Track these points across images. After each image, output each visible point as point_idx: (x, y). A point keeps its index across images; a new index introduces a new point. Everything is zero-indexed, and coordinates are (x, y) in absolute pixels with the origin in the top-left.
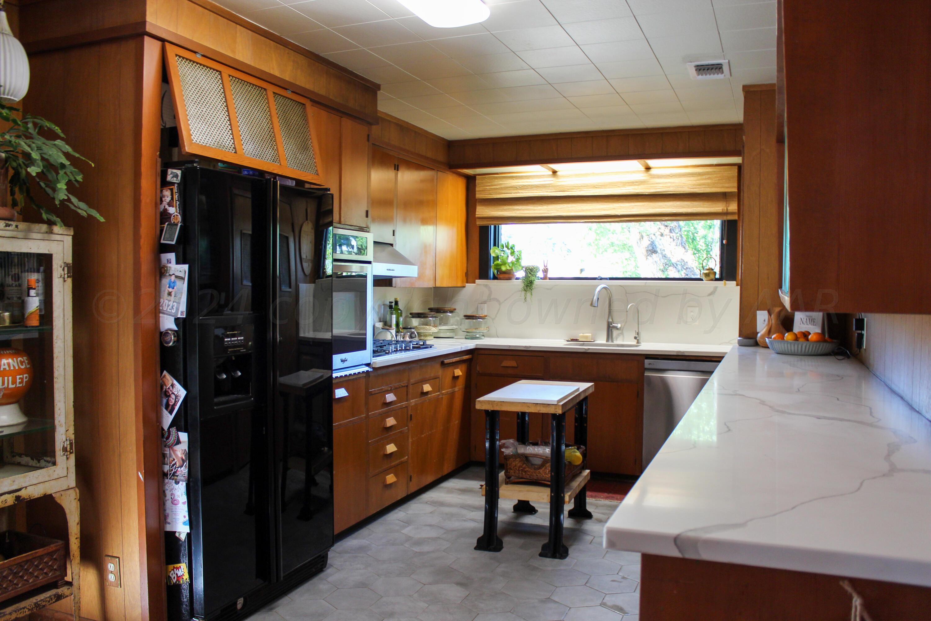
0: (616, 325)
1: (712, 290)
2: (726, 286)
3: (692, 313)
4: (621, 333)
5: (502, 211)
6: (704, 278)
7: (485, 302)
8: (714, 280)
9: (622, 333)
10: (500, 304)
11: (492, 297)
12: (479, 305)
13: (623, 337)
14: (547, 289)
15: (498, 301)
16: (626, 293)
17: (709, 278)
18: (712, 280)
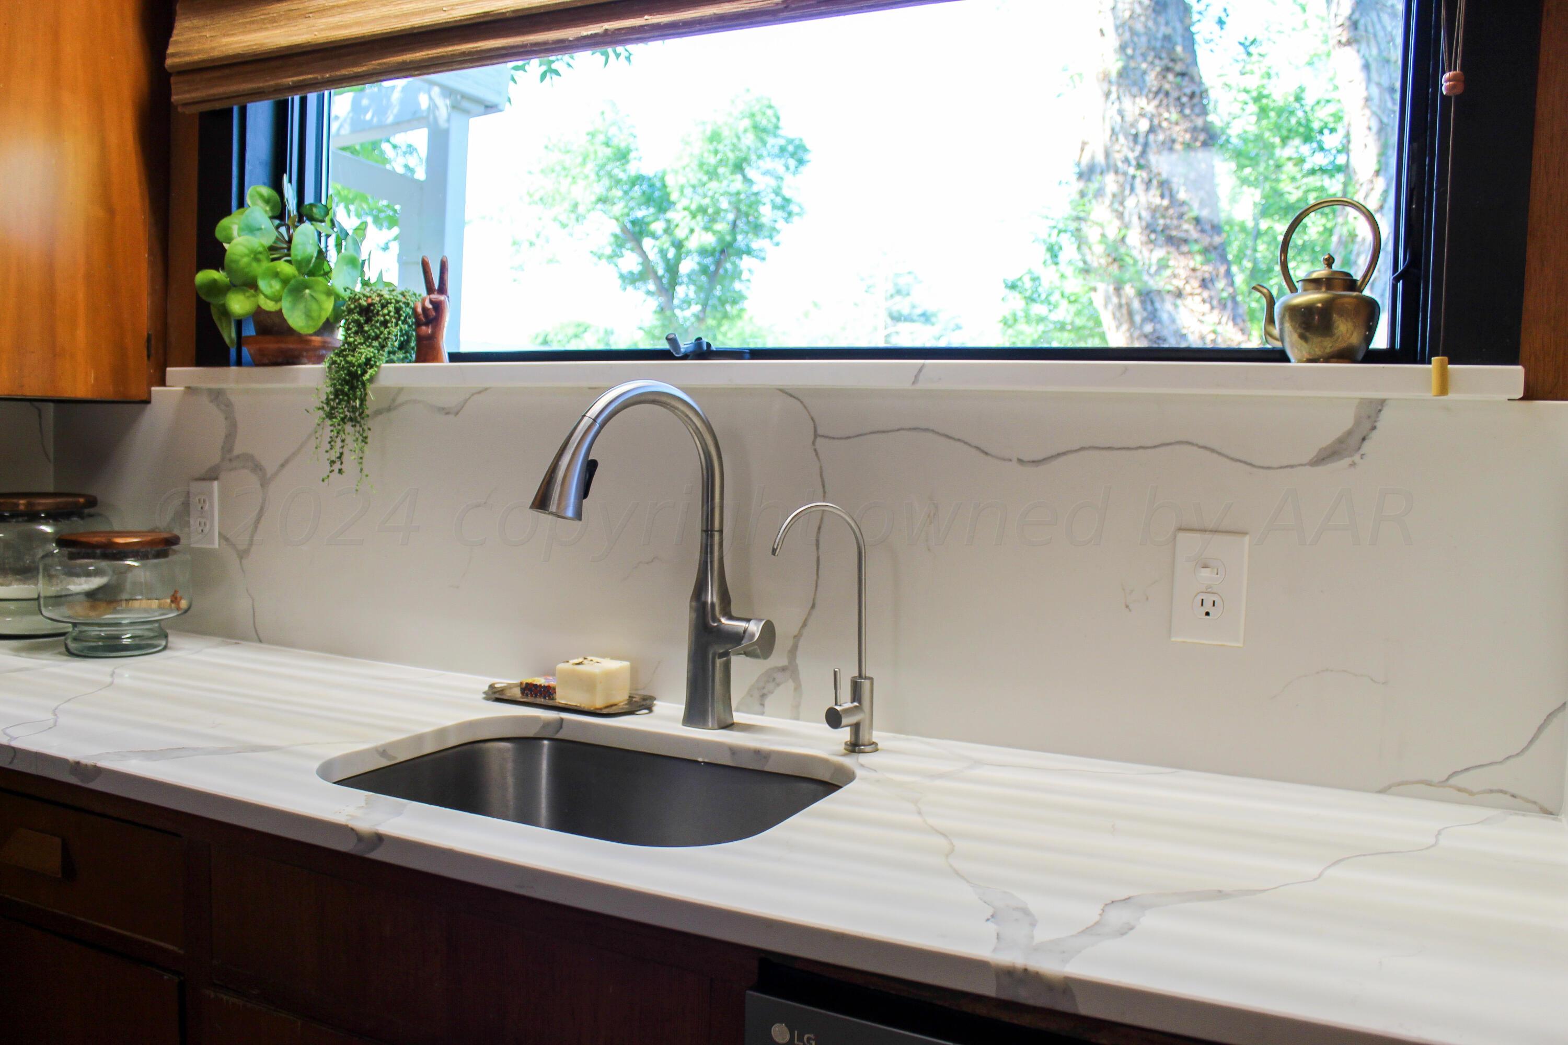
0: (741, 625)
1: (1344, 421)
2: (1451, 396)
3: (1205, 573)
4: (783, 669)
5: (262, 25)
6: (1292, 344)
7: (211, 475)
8: (1360, 355)
9: (790, 670)
10: (264, 484)
11: (236, 452)
12: (196, 487)
13: (798, 688)
14: (446, 412)
15: (257, 468)
16: (816, 435)
17: (1328, 345)
18: (1345, 355)
